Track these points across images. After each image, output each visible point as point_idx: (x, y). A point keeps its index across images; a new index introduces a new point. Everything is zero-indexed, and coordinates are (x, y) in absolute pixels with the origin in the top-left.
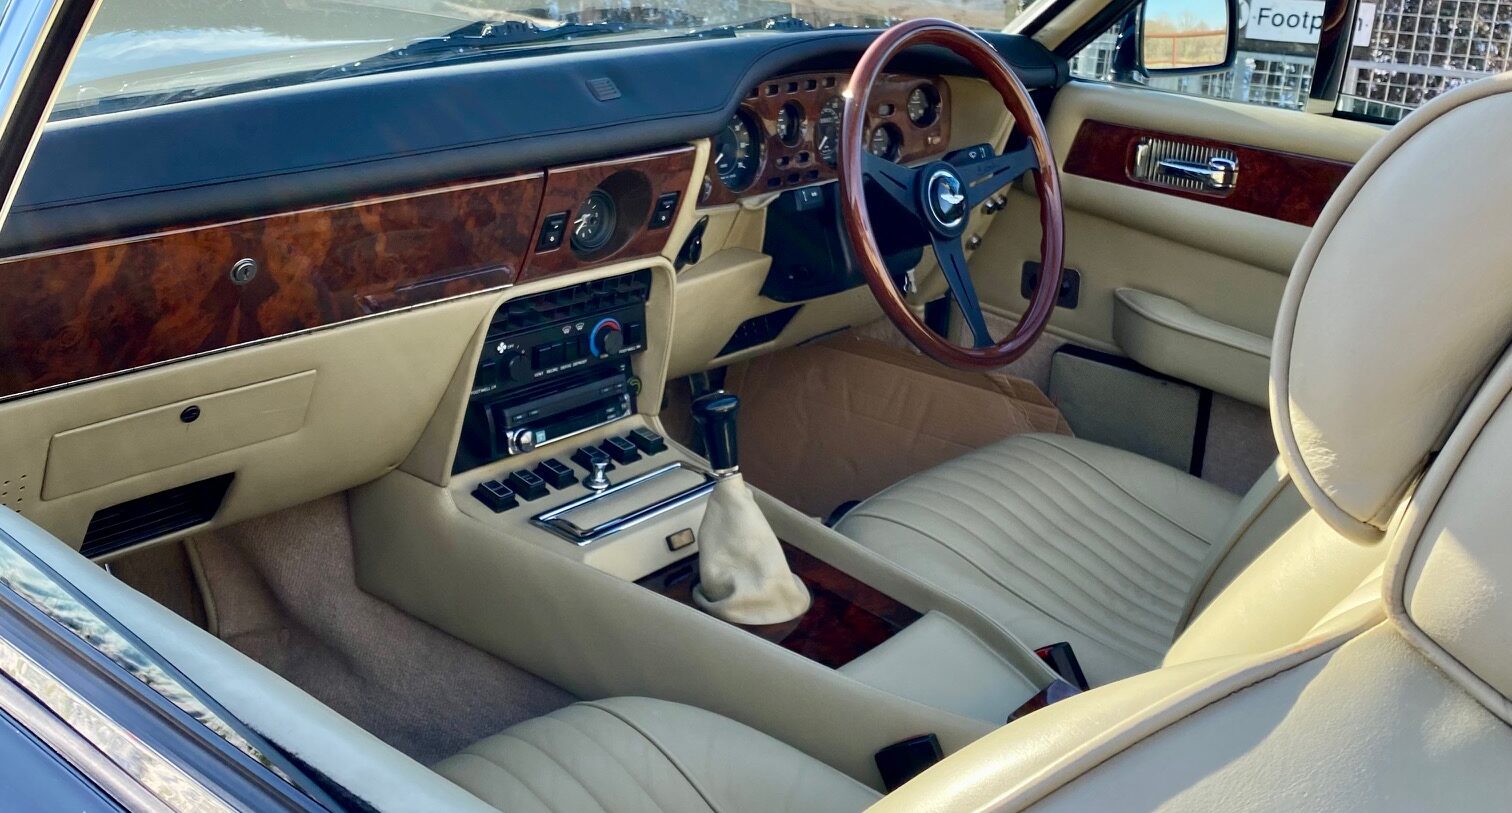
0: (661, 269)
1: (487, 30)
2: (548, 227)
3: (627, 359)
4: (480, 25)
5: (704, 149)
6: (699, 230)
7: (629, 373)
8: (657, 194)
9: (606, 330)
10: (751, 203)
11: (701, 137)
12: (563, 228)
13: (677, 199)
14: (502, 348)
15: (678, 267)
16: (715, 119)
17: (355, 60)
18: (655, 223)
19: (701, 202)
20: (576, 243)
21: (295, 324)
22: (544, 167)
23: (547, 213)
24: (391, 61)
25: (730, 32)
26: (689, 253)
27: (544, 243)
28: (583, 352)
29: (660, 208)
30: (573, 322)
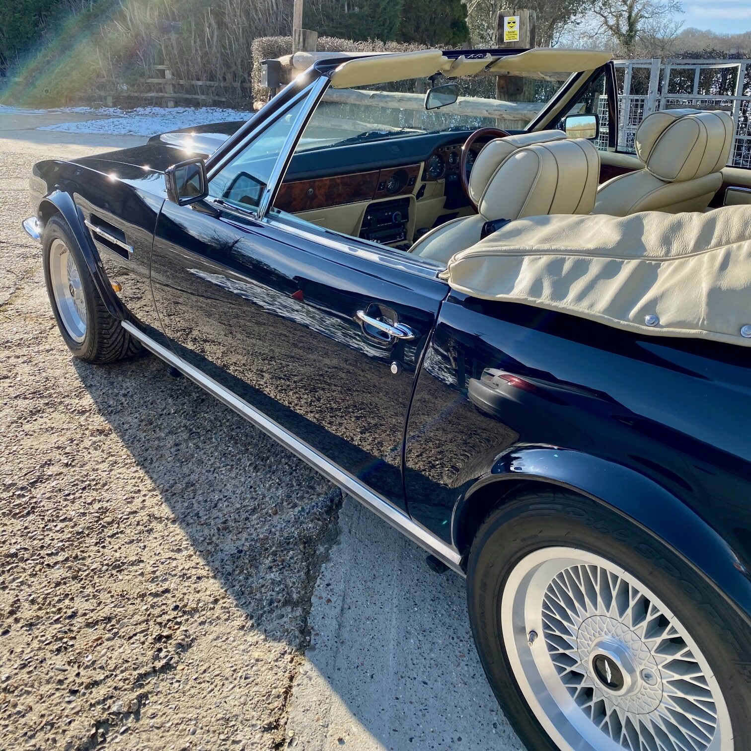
0: (412, 197)
1: (367, 134)
2: (380, 185)
3: (404, 224)
4: (366, 133)
5: (423, 164)
6: (423, 187)
7: (404, 228)
8: (410, 176)
9: (398, 214)
10: (440, 181)
11: (422, 161)
12: (384, 185)
13: (416, 178)
14: (369, 218)
15: (417, 198)
16: (425, 156)
17: (333, 143)
18: (410, 184)
19: (423, 179)
20: (388, 189)
21: (320, 206)
22: (379, 168)
23: (380, 181)
24: (342, 144)
25: (438, 132)
26: (420, 194)
27: (379, 189)
28: (391, 221)
29: (411, 180)
30: (388, 212)
